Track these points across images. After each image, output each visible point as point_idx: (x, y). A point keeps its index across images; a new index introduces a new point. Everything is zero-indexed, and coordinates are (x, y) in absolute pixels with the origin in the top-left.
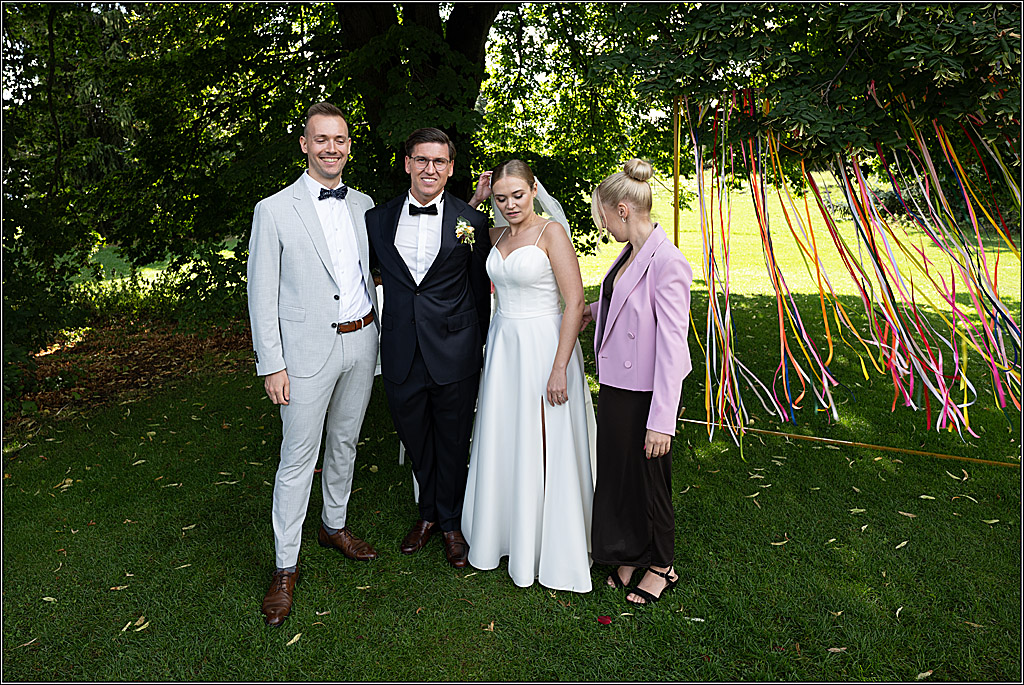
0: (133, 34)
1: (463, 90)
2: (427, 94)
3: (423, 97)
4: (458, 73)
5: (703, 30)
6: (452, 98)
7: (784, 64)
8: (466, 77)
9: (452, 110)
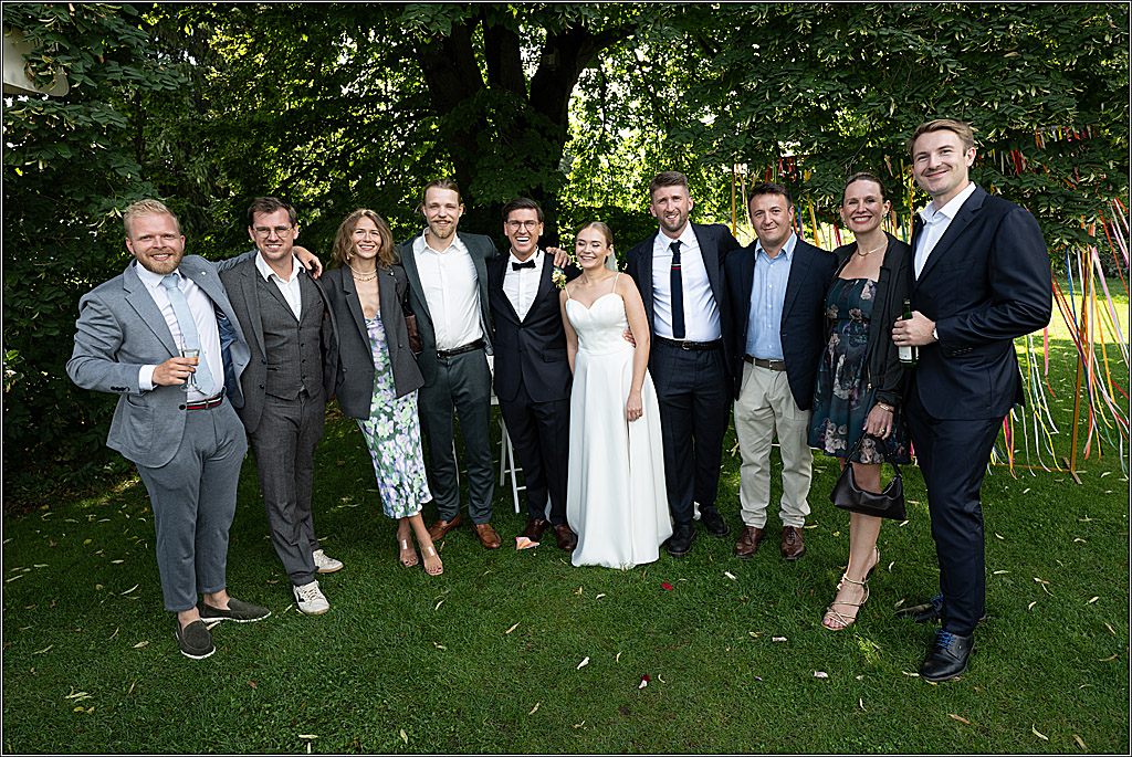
0: (215, 90)
1: (548, 153)
2: (515, 155)
3: (511, 159)
4: (543, 136)
5: (753, 113)
6: (538, 160)
7: (816, 144)
8: (550, 140)
9: (538, 171)
